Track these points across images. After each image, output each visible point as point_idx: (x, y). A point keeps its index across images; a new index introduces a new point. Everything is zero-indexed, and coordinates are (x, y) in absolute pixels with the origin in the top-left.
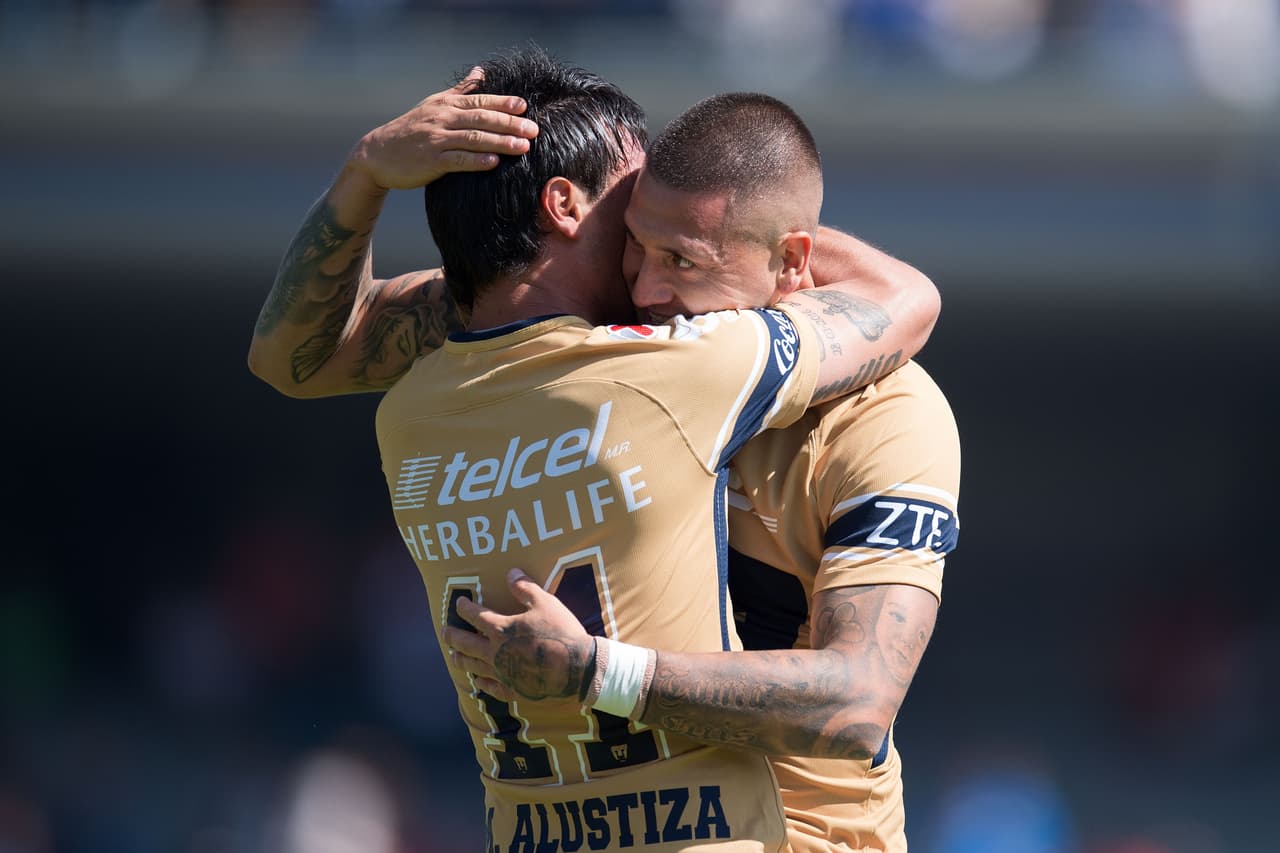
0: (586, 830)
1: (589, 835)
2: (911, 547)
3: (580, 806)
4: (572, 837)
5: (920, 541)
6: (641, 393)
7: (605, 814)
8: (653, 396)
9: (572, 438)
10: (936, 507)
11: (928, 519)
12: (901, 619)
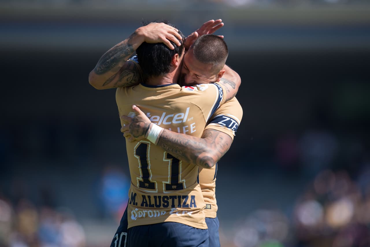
0: (162, 202)
1: (163, 204)
2: (228, 127)
3: (162, 197)
4: (158, 204)
5: (231, 127)
6: (196, 105)
7: (169, 200)
8: (198, 106)
9: (180, 115)
10: (236, 122)
11: (234, 124)
12: (222, 138)
